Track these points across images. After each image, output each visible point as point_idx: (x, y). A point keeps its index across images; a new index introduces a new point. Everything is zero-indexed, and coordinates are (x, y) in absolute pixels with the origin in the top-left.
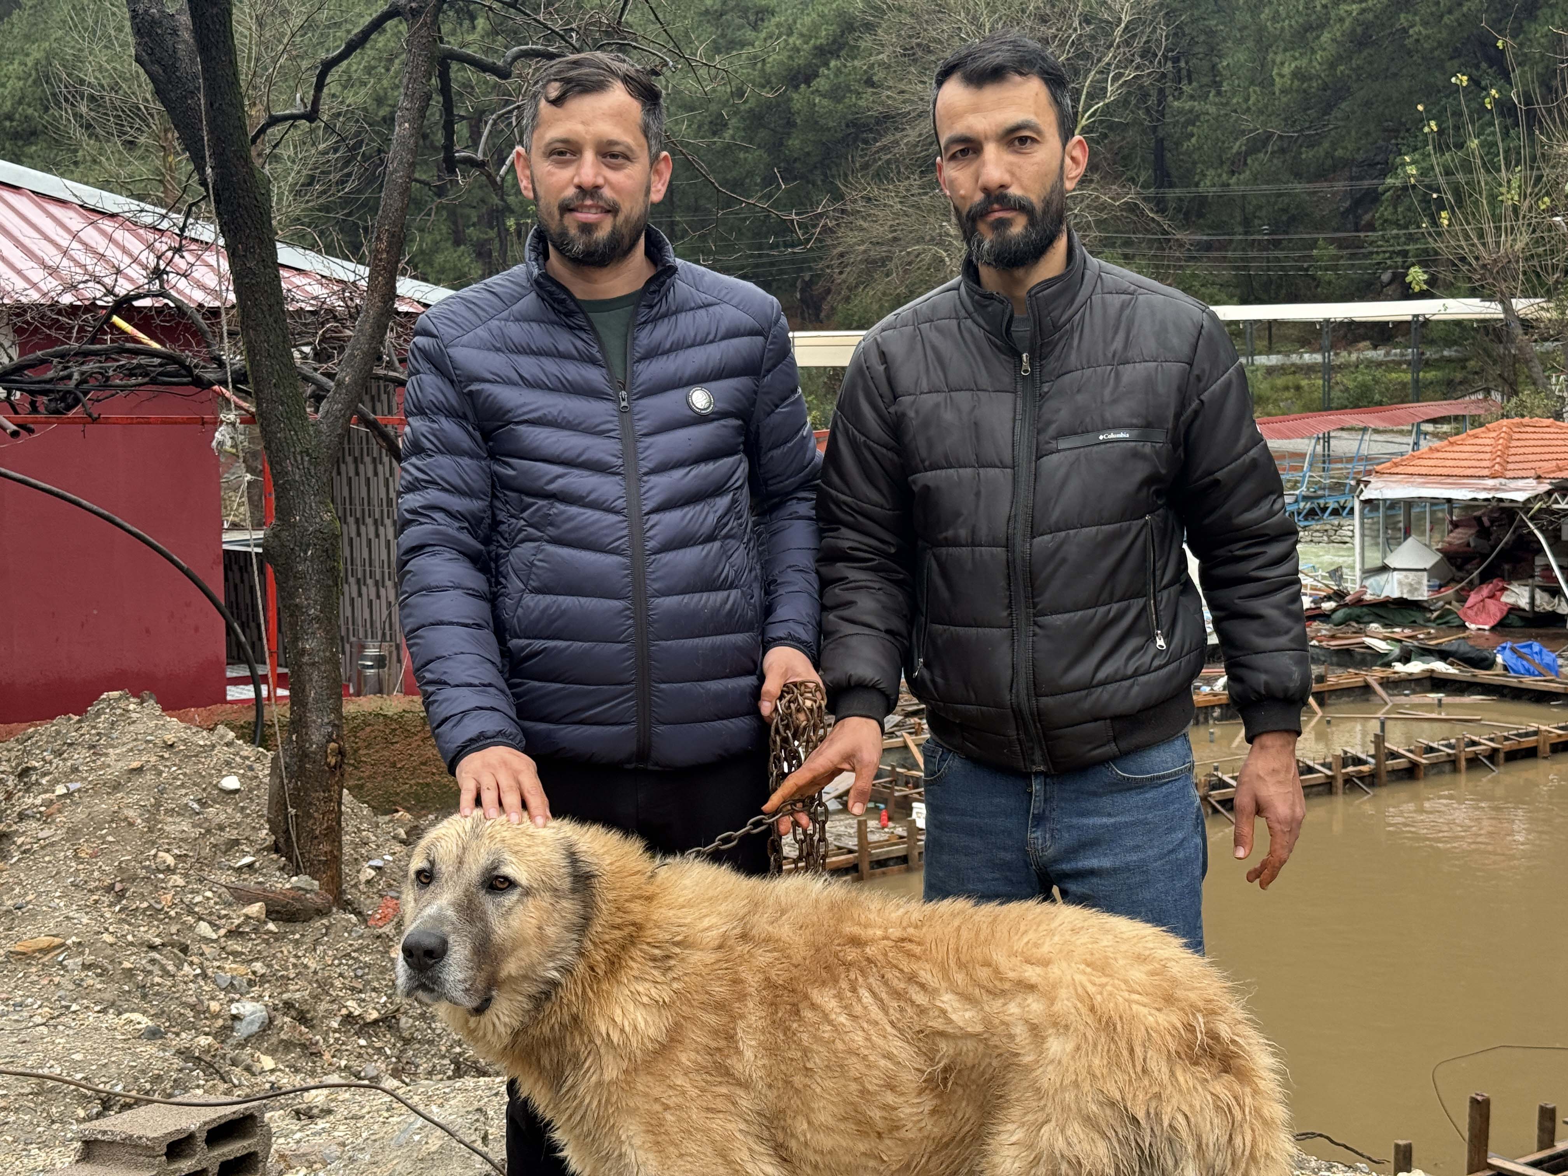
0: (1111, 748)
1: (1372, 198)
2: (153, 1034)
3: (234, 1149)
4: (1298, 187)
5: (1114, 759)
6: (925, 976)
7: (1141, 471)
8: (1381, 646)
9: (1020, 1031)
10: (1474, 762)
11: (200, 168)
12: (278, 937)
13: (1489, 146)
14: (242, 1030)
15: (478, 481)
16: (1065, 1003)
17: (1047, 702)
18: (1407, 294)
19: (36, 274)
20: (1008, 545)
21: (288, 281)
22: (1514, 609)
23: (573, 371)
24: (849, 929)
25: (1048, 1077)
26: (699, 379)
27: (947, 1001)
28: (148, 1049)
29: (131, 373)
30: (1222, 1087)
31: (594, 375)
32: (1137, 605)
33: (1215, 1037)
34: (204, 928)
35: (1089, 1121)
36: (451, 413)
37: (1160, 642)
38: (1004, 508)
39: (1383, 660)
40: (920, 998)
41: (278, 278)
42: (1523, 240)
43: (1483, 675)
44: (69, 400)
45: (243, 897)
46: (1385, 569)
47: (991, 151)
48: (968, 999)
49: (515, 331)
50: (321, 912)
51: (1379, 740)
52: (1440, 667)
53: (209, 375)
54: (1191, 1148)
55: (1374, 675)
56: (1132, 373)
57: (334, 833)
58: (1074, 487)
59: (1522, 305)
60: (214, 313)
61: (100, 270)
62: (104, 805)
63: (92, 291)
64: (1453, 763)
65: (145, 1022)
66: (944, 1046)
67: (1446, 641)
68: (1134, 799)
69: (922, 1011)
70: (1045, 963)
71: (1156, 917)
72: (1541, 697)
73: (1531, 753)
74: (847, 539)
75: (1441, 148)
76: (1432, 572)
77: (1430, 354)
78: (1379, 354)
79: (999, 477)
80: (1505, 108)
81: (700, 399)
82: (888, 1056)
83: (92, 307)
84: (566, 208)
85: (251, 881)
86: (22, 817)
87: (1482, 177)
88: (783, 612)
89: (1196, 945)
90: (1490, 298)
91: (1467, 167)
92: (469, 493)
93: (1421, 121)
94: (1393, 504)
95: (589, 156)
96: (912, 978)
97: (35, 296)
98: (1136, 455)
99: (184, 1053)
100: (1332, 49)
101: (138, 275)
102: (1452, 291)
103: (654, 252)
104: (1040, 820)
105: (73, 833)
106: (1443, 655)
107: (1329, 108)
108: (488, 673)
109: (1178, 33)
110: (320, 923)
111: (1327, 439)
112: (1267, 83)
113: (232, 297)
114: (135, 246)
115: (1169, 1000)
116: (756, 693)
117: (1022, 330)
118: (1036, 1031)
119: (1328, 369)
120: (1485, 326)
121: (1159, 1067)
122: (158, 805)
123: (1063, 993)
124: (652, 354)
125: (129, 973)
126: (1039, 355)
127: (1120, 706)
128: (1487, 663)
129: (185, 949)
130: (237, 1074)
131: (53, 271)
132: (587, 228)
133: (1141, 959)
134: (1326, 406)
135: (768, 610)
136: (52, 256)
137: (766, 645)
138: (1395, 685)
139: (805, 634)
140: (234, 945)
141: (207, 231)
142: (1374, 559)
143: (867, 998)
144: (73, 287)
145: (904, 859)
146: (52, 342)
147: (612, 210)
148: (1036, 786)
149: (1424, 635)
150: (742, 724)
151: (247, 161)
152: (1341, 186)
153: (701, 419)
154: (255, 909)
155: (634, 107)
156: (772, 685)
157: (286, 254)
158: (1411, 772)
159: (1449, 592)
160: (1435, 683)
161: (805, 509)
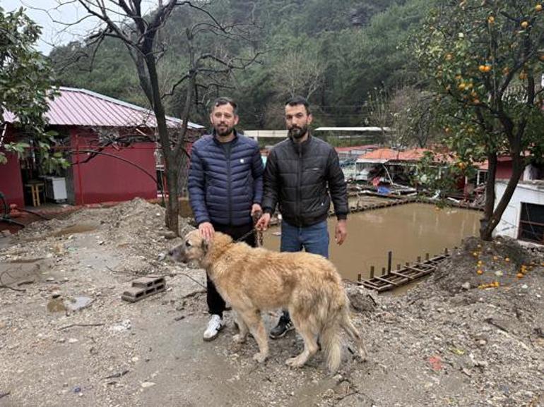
0: (313, 223)
1: (360, 108)
2: (145, 260)
3: (160, 284)
4: (347, 106)
5: (314, 224)
6: (283, 266)
7: (320, 175)
8: (358, 188)
9: (298, 275)
10: (374, 208)
11: (151, 104)
12: (167, 242)
13: (380, 100)
14: (161, 259)
15: (202, 175)
16: (305, 271)
17: (303, 215)
18: (365, 126)
19: (123, 121)
20: (297, 187)
21: (167, 123)
22: (381, 182)
23: (220, 155)
24: (269, 259)
25: (302, 283)
26: (242, 157)
27: (287, 270)
28: (144, 263)
29: (139, 139)
30: (331, 284)
31: (223, 156)
32: (318, 198)
33: (330, 275)
34: (154, 240)
35: (309, 290)
36: (198, 163)
37: (322, 204)
38: (296, 181)
39: (358, 190)
40: (282, 270)
41: (165, 122)
42: (385, 117)
43: (376, 193)
44: (128, 144)
45: (161, 235)
46: (360, 174)
47: (294, 118)
48: (290, 269)
49: (210, 147)
50: (174, 238)
51: (358, 204)
52: (368, 192)
53: (154, 140)
54: (325, 294)
55: (357, 193)
56: (319, 158)
57: (177, 224)
58: (309, 178)
59: (385, 128)
60: (154, 128)
61: (135, 121)
62: (135, 219)
63: (133, 124)
64: (370, 209)
65: (143, 257)
66: (286, 278)
67: (370, 187)
68: (318, 231)
69: (282, 272)
70: (302, 263)
71: (321, 254)
72: (385, 197)
73: (383, 207)
74: (268, 184)
75: (372, 100)
76: (368, 175)
77: (369, 136)
78: (359, 136)
79: (295, 175)
80: (383, 93)
81: (242, 161)
82: (276, 280)
83: (132, 127)
84: (219, 125)
85: (162, 232)
86: (121, 220)
87: (378, 105)
88: (257, 198)
89: (327, 258)
90: (379, 127)
91: (376, 103)
92: (200, 177)
93: (368, 95)
94: (361, 163)
95: (223, 116)
96: (280, 266)
97: (122, 125)
98: (319, 173)
99: (150, 263)
100: (353, 83)
101: (141, 121)
102: (373, 126)
103: (235, 133)
104: (301, 234)
105: (130, 223)
106: (369, 189)
107: (352, 93)
108: (204, 209)
109: (327, 78)
110: (174, 240)
111: (350, 151)
112: (342, 88)
113: (157, 125)
114: (141, 116)
115: (322, 269)
116: (250, 213)
117: (300, 150)
118: (301, 275)
119: (351, 139)
120: (378, 132)
121: (321, 281)
122: (146, 218)
123: (306, 269)
124: (234, 152)
125: (140, 249)
126: (302, 154)
127: (315, 216)
128: (376, 191)
129: (150, 244)
130: (160, 267)
131: (126, 121)
132: (222, 129)
133: (318, 262)
134: (350, 146)
135: (254, 197)
136: (126, 118)
137: (253, 203)
138: (361, 195)
139: (260, 202)
140: (159, 243)
141: (153, 113)
142: (358, 172)
143: (272, 270)
144: (129, 123)
145: (276, 225)
146: (125, 133)
147: (227, 126)
148: (301, 229)
149: (366, 186)
150: (248, 218)
151: (160, 103)
152: (354, 106)
153: (242, 164)
154: (163, 237)
155: (232, 107)
156: (253, 211)
157: (166, 117)
158: (363, 210)
159: (370, 179)
160: (367, 194)
161: (261, 178)
